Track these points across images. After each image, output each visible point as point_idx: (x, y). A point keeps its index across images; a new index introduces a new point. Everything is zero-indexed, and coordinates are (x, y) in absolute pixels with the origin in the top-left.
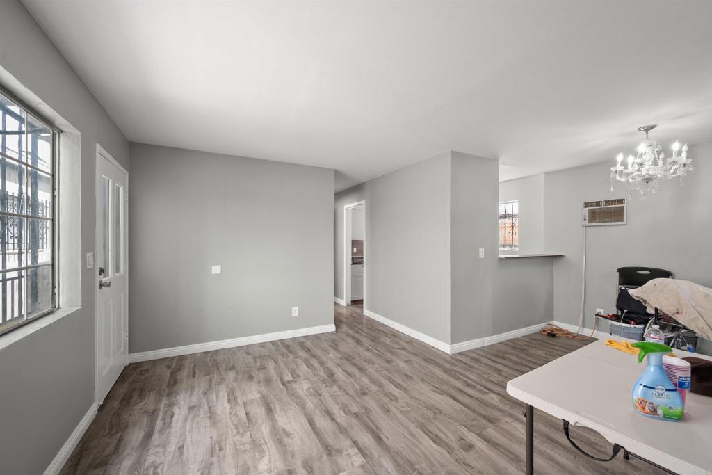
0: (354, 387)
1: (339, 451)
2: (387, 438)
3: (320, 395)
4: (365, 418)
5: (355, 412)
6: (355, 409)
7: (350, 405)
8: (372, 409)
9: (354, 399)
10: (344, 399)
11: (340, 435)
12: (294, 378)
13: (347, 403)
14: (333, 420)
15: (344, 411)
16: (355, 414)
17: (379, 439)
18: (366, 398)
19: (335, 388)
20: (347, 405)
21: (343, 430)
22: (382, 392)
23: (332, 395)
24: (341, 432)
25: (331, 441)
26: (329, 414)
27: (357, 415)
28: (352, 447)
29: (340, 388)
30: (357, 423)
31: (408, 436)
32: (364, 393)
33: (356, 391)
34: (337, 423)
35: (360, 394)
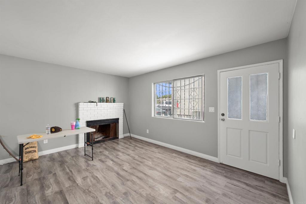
0: (133, 198)
1: (131, 169)
2: (115, 175)
3: (150, 187)
4: (124, 180)
5: (129, 182)
6: (129, 183)
7: (132, 184)
8: (121, 185)
9: (130, 189)
10: (136, 188)
11: (132, 172)
12: (175, 196)
13: (134, 185)
14: (137, 177)
15: (134, 181)
16: (128, 181)
17: (118, 174)
18: (124, 191)
19: (144, 194)
20: (133, 184)
21: (132, 174)
22: (114, 197)
23: (143, 188)
24: (132, 173)
25: (135, 170)
26: (140, 179)
27: (127, 180)
28: (127, 170)
29: (141, 195)
30: (127, 177)
31: (106, 177)
32: (125, 194)
33: (130, 194)
34: (135, 176)
35: (128, 193)
